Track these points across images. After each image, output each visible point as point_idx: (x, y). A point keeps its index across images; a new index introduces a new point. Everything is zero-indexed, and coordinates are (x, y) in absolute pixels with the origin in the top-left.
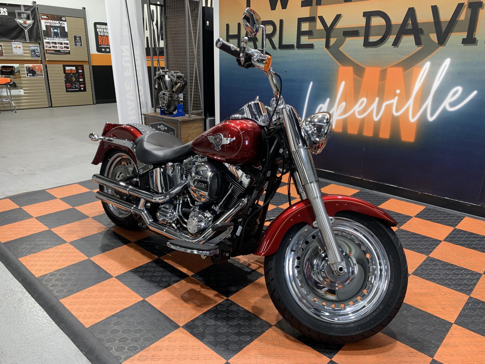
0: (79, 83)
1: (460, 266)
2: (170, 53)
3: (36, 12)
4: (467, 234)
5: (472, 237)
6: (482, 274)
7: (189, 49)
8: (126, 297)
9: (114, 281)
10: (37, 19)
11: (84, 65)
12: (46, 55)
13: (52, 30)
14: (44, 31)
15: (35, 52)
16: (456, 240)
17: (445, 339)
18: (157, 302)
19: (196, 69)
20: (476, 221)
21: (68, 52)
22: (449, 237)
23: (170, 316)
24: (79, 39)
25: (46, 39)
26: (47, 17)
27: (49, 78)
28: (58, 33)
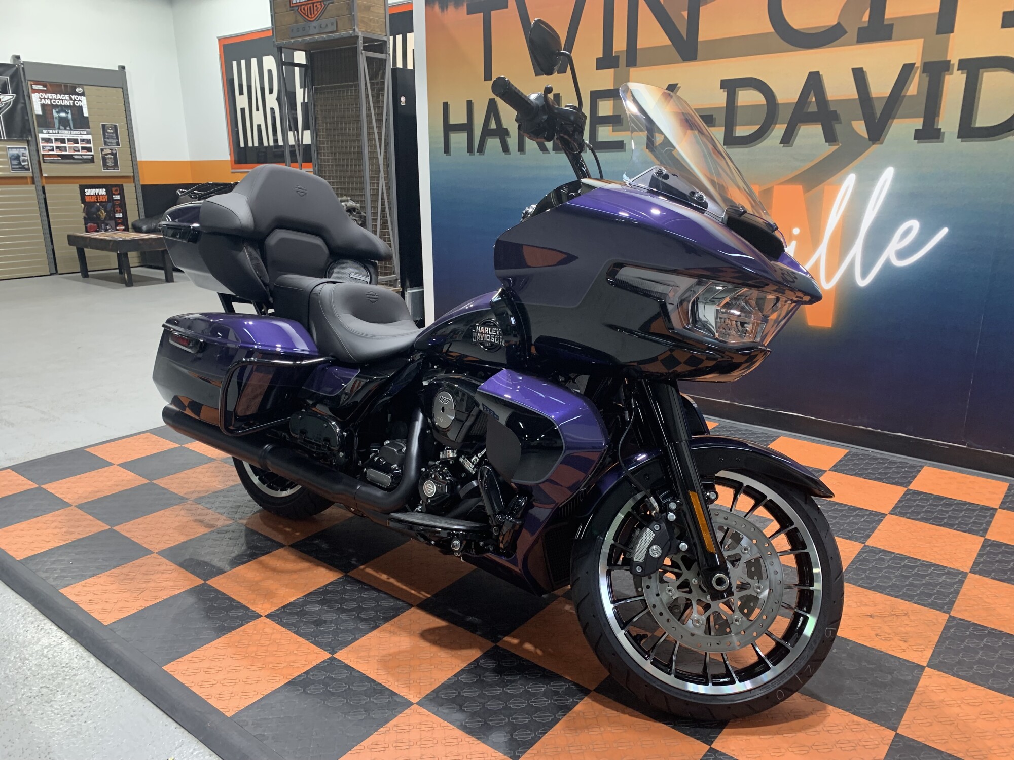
0: (113, 222)
1: (925, 560)
2: (325, 162)
3: (21, 78)
4: (931, 499)
5: (941, 505)
6: (967, 573)
8: (296, 654)
9: (265, 623)
10: (24, 91)
11: (124, 185)
12: (42, 167)
13: (55, 115)
14: (37, 115)
15: (19, 160)
16: (912, 511)
17: (914, 695)
18: (359, 660)
19: (383, 192)
20: (945, 473)
21: (90, 157)
22: (899, 507)
23: (390, 684)
24: (112, 131)
25: (43, 133)
26: (44, 86)
27: (50, 214)
28: (69, 121)
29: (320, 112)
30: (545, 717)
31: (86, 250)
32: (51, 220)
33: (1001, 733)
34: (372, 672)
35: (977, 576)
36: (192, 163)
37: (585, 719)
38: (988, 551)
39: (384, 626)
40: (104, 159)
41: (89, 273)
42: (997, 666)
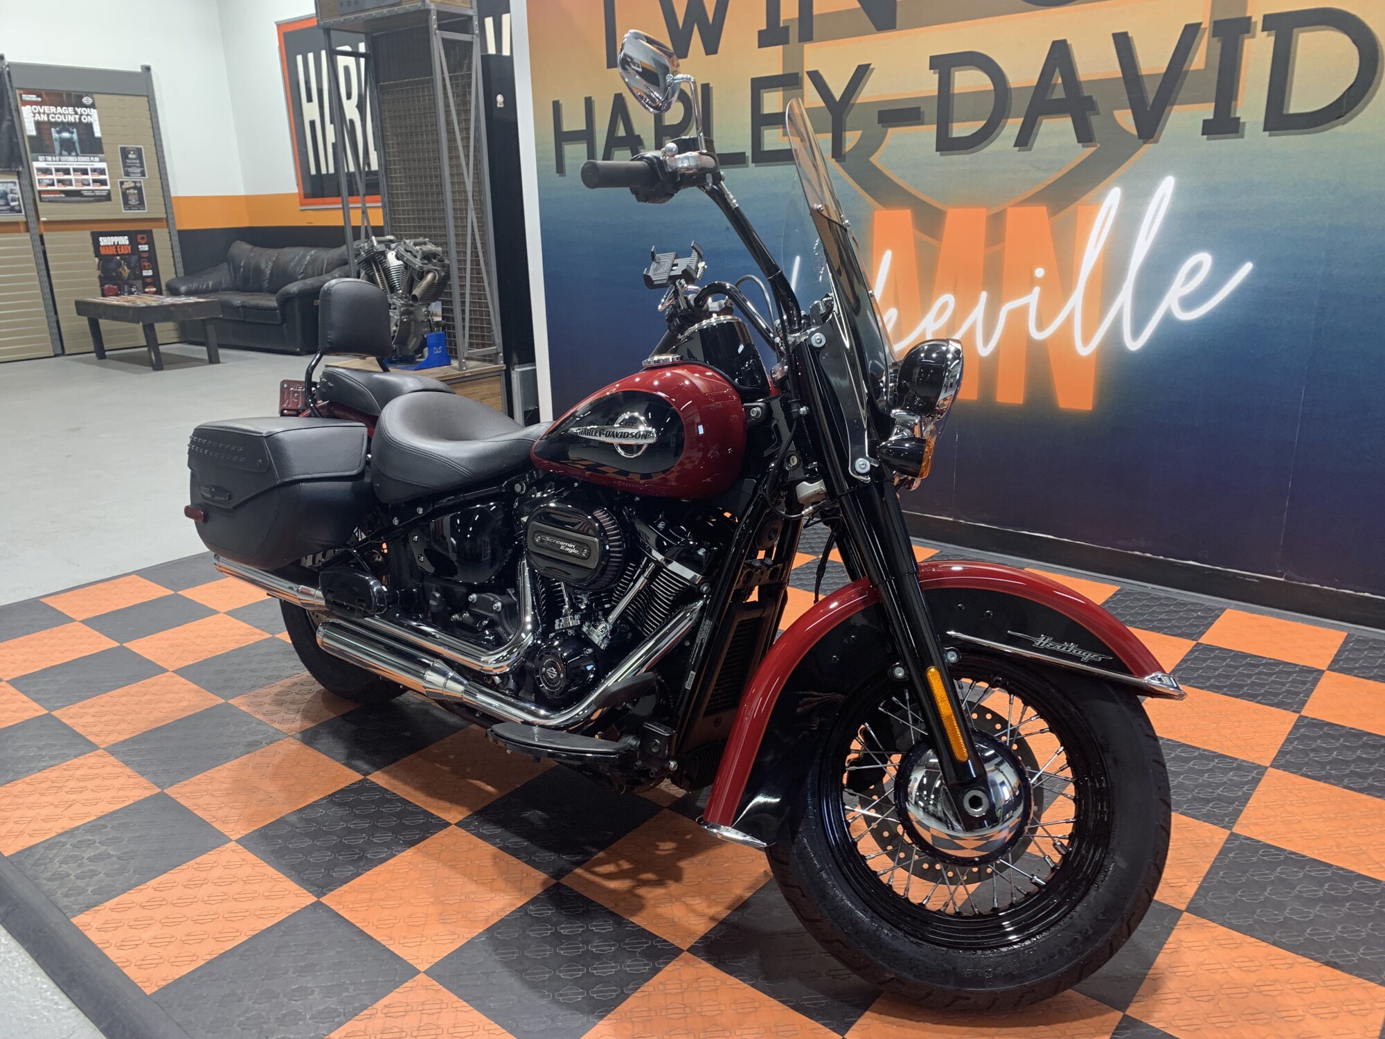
0: (140, 282)
1: (1206, 748)
2: (397, 190)
3: (6, 85)
4: (1229, 657)
5: (1244, 665)
6: (1266, 768)
7: (452, 175)
8: (267, 898)
9: (233, 851)
10: (10, 104)
11: (155, 231)
12: (39, 207)
13: (55, 135)
14: (30, 138)
15: (7, 199)
16: (1199, 677)
17: (1161, 955)
18: (356, 906)
19: (473, 231)
20: (1254, 618)
21: (105, 193)
22: (1180, 670)
23: (392, 942)
24: (134, 156)
25: (38, 160)
26: (38, 96)
27: (51, 272)
28: (74, 143)
29: (388, 121)
30: (607, 991)
31: (101, 321)
32: (53, 281)
33: (1284, 1014)
34: (371, 924)
35: (1280, 772)
36: (248, 200)
37: (666, 994)
38: (1301, 734)
39: (402, 854)
40: (125, 196)
41: (107, 353)
42: (1290, 910)
